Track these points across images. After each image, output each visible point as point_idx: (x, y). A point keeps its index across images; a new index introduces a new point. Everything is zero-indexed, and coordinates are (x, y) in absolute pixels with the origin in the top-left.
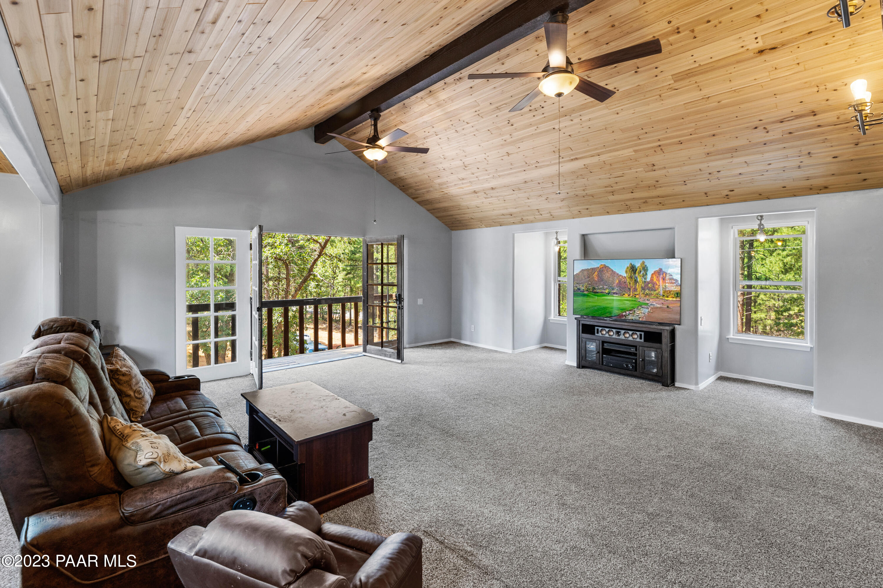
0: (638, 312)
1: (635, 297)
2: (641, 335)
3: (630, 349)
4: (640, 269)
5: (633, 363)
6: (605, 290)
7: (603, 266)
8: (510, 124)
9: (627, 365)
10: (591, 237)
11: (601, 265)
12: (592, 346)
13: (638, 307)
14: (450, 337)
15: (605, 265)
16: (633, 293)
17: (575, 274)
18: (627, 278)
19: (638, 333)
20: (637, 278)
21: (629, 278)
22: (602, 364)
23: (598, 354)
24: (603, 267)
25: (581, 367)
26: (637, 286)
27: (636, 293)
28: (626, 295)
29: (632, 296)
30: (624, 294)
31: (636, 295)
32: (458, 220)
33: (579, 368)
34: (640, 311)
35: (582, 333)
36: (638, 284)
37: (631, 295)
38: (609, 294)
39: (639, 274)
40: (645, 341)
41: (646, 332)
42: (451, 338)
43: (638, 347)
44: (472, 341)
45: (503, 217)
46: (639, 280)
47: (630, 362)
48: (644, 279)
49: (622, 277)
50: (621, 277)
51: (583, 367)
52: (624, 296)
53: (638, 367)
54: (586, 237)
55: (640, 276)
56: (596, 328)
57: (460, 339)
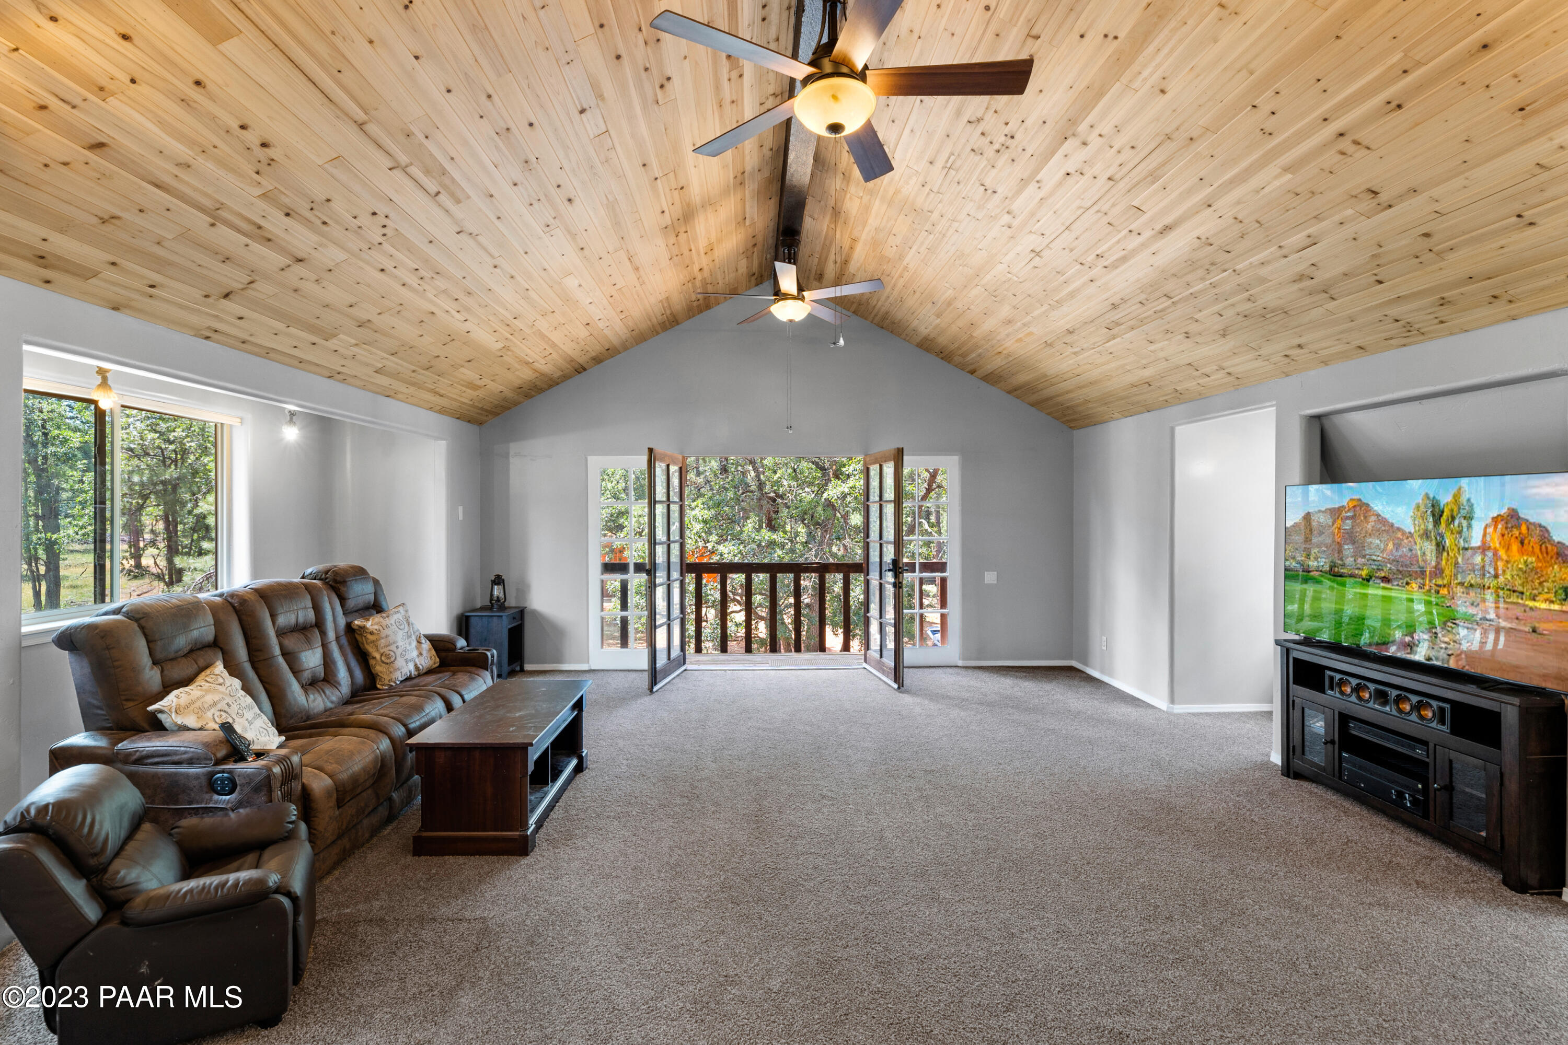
0: (1446, 639)
1: (1438, 592)
2: (1442, 710)
3: (1414, 749)
4: (1452, 510)
5: (1418, 791)
6: (1359, 569)
7: (1355, 503)
8: (989, 192)
9: (1400, 795)
10: (1337, 419)
11: (1352, 500)
12: (1318, 725)
13: (1445, 623)
14: (1070, 657)
15: (1359, 500)
16: (1430, 581)
17: (1289, 524)
18: (1416, 536)
19: (1435, 704)
20: (1442, 537)
21: (1421, 536)
22: (1340, 778)
23: (1329, 746)
24: (1354, 507)
25: (1292, 775)
26: (1444, 562)
27: (1440, 582)
28: (1414, 585)
29: (1429, 591)
30: (1407, 584)
31: (1439, 586)
32: (1068, 407)
33: (1288, 776)
34: (1451, 636)
35: (1294, 683)
36: (1445, 554)
37: (1427, 588)
38: (1368, 580)
39: (1448, 525)
40: (1454, 731)
41: (1454, 704)
42: (1072, 659)
43: (1431, 745)
44: (1102, 671)
45: (1135, 389)
46: (1448, 544)
47: (1407, 788)
48: (1461, 541)
49: (1404, 533)
50: (1399, 535)
51: (1297, 776)
52: (1408, 588)
53: (1431, 808)
54: (1325, 422)
55: (1452, 533)
56: (1328, 673)
57: (1086, 664)
